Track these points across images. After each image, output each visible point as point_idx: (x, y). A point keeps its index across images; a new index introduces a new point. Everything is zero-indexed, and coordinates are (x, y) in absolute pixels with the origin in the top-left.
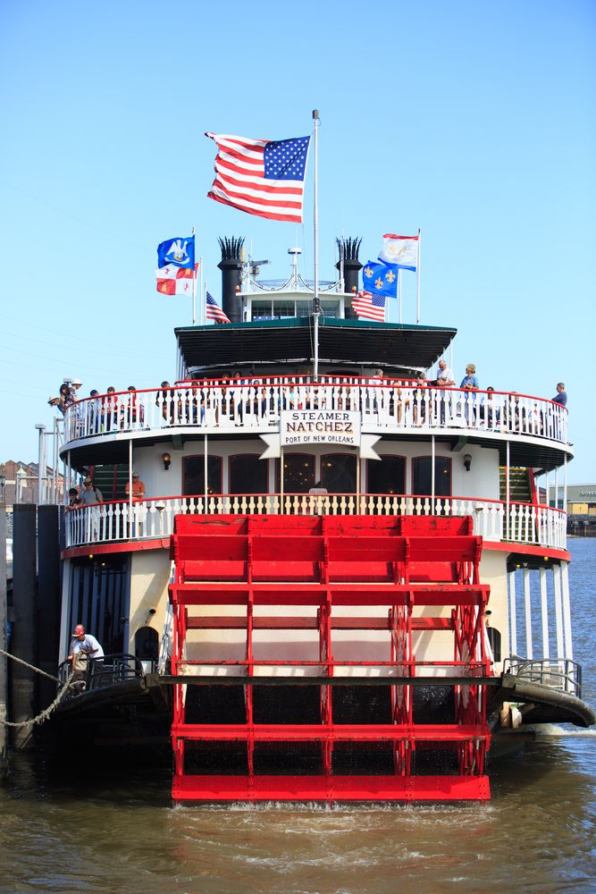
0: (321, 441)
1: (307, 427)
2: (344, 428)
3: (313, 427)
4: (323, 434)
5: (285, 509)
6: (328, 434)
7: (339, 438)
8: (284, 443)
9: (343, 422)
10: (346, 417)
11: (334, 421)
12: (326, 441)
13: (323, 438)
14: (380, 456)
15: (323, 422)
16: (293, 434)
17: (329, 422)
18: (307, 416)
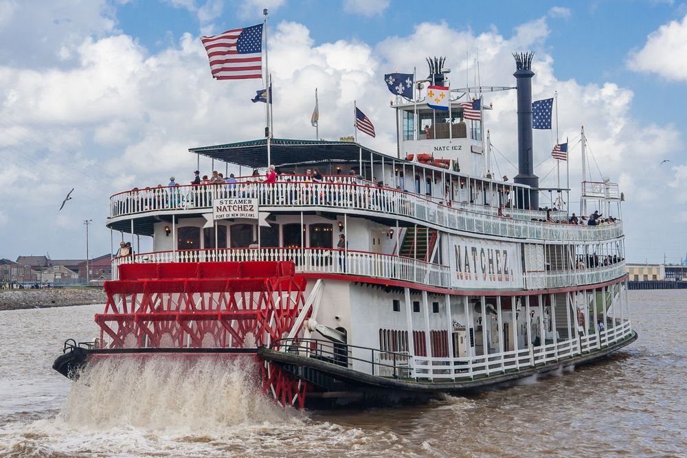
0: (236, 217)
1: (228, 209)
2: (249, 208)
3: (231, 209)
4: (237, 212)
5: (218, 258)
6: (239, 212)
7: (246, 214)
8: (215, 218)
9: (249, 205)
10: (250, 202)
11: (243, 205)
12: (239, 216)
13: (237, 215)
14: (270, 224)
15: (237, 205)
16: (220, 213)
17: (240, 205)
18: (228, 202)
